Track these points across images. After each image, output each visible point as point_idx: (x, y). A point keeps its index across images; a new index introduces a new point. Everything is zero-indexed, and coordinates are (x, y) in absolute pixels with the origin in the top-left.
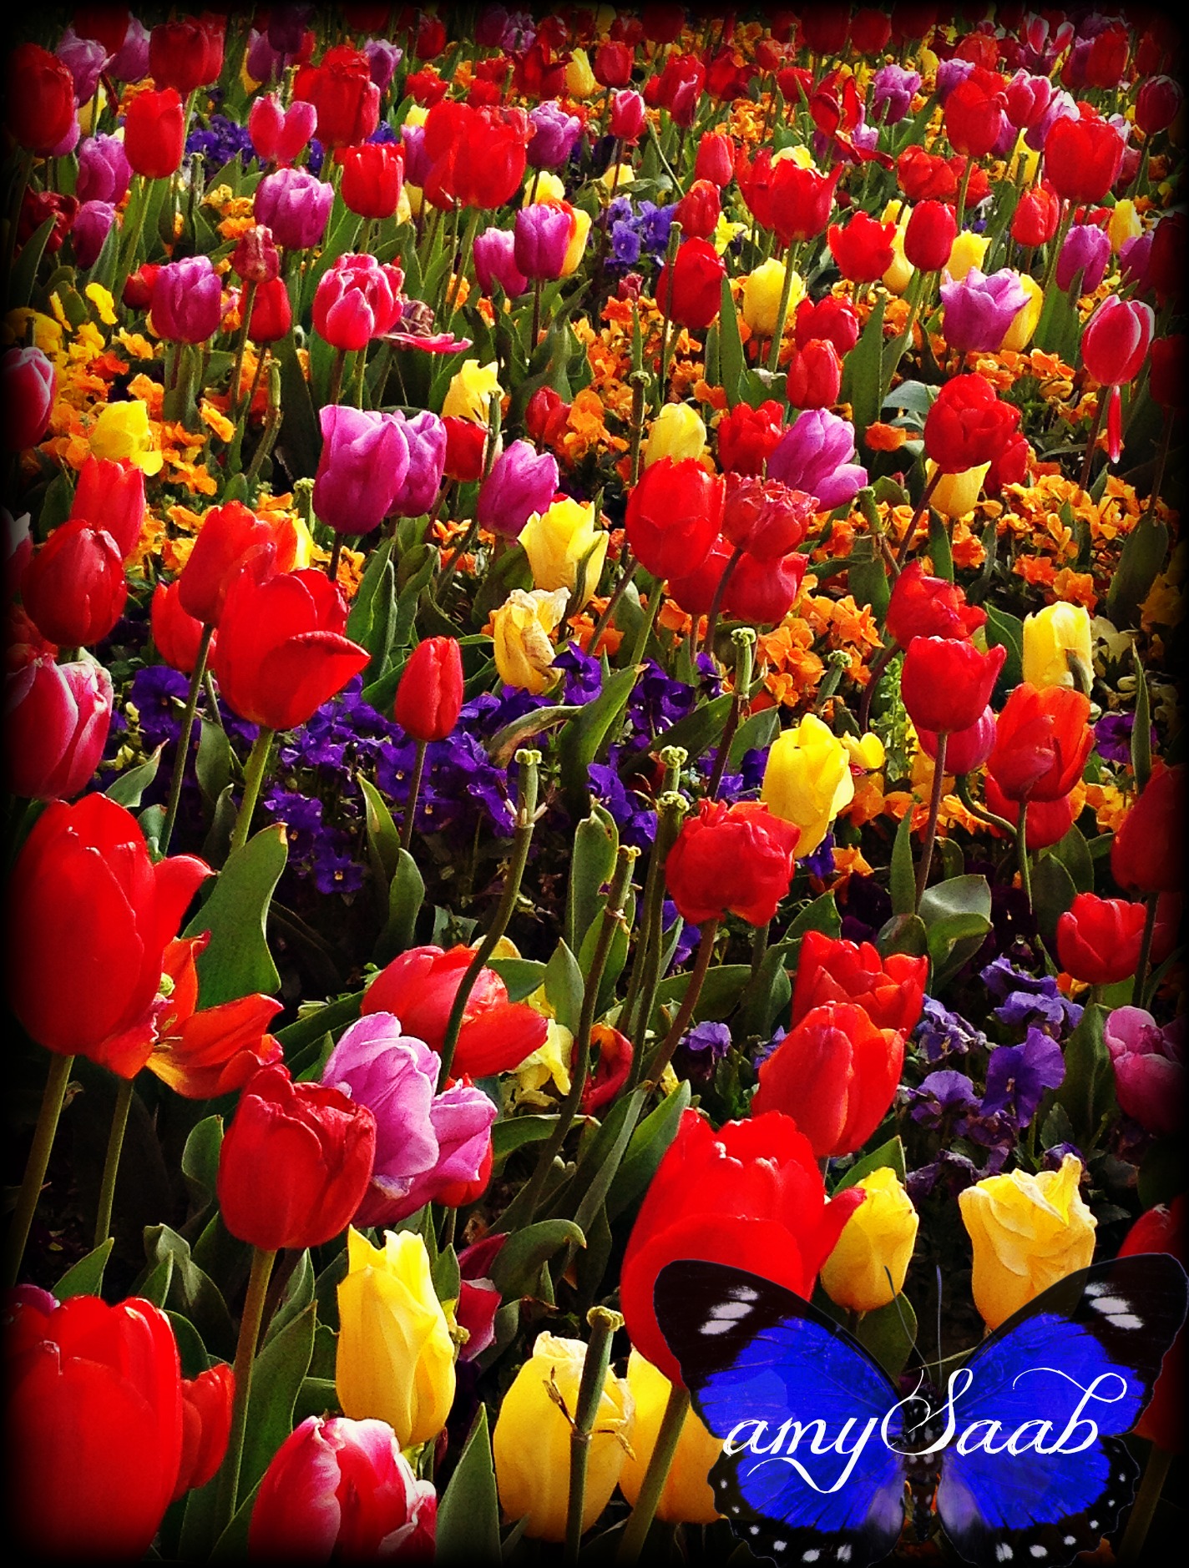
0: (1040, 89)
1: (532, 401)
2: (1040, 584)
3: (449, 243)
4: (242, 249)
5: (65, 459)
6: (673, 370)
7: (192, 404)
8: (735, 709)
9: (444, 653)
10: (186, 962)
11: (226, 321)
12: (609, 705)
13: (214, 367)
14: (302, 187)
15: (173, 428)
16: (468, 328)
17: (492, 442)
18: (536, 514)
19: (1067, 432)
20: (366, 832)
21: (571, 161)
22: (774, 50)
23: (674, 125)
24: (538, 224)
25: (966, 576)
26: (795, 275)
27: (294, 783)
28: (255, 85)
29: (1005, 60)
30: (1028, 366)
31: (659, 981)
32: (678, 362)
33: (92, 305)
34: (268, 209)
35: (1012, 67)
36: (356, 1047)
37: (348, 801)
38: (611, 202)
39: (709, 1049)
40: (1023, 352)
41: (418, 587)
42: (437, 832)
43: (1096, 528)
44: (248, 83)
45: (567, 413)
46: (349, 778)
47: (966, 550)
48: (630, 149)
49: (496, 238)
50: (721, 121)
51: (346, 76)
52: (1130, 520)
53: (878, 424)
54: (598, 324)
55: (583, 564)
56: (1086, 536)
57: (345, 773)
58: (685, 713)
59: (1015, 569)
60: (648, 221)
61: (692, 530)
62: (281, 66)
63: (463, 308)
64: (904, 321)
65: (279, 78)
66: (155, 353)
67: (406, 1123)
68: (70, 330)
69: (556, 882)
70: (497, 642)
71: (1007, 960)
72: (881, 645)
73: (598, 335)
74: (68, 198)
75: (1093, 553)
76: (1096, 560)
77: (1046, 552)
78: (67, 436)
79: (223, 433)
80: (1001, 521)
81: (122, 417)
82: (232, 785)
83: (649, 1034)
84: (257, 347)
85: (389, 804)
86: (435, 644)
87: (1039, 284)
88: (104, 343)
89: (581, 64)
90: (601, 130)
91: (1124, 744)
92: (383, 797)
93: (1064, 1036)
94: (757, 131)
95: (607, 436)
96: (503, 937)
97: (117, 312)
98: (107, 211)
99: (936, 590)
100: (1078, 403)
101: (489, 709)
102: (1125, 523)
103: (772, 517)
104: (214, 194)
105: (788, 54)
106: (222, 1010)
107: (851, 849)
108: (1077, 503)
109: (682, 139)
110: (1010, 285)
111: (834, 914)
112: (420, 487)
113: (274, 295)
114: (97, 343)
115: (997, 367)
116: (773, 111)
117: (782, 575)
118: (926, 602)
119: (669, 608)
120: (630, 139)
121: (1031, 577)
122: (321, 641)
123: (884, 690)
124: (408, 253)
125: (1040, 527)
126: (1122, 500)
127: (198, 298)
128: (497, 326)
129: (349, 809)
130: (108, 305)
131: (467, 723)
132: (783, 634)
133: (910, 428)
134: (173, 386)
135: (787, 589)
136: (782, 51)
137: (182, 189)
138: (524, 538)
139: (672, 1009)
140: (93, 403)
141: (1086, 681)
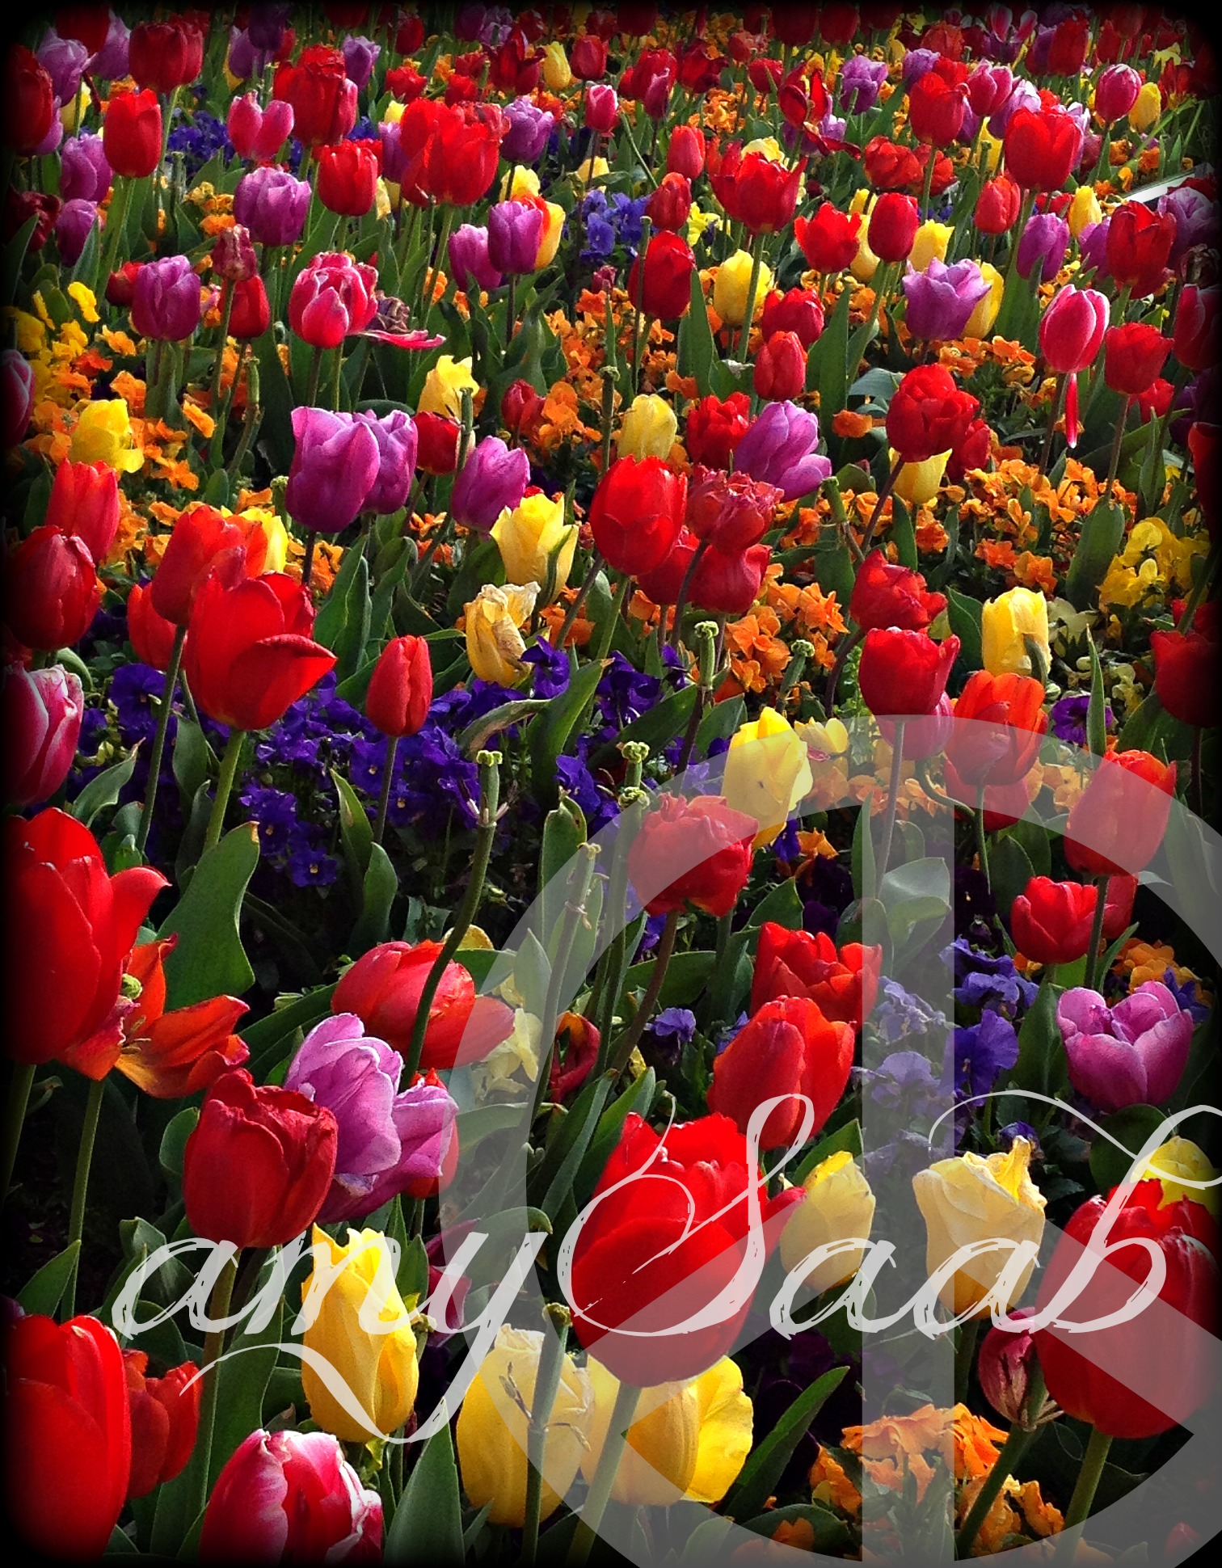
0: (1002, 78)
1: (507, 394)
2: (1001, 567)
3: (426, 238)
4: (221, 247)
5: (48, 456)
6: (647, 360)
7: (174, 401)
8: (699, 699)
9: (412, 653)
10: (153, 965)
11: (209, 317)
12: (577, 696)
13: (195, 363)
14: (279, 185)
15: (155, 424)
16: (444, 322)
17: (465, 437)
18: (507, 509)
19: (1028, 417)
20: (340, 825)
21: (549, 153)
22: (746, 41)
23: (648, 119)
24: (511, 221)
25: (930, 562)
26: (763, 266)
27: (270, 778)
28: (237, 82)
29: (970, 49)
30: (990, 353)
31: (626, 967)
32: (652, 353)
33: (75, 303)
34: (248, 209)
35: (977, 55)
36: (320, 1046)
37: (323, 796)
38: (586, 194)
39: (675, 1034)
40: (984, 340)
41: (393, 582)
42: (410, 824)
43: (1054, 512)
44: (231, 80)
45: (541, 405)
46: (324, 773)
47: (929, 535)
48: (606, 140)
49: (471, 233)
50: (695, 112)
51: (322, 75)
52: (1089, 502)
53: (845, 412)
54: (573, 316)
55: (554, 556)
56: (1046, 521)
57: (319, 768)
58: (652, 704)
59: (976, 554)
60: (622, 213)
61: (654, 527)
62: (262, 64)
63: (440, 304)
64: (870, 309)
65: (260, 76)
66: (138, 351)
67: (369, 1122)
68: (53, 328)
69: (527, 871)
70: (470, 636)
71: (964, 941)
72: (846, 631)
73: (573, 326)
74: (50, 197)
75: (1053, 535)
76: (1056, 543)
77: (1007, 536)
78: (51, 434)
79: (204, 428)
80: (964, 507)
81: (103, 415)
82: (208, 782)
83: (616, 1020)
84: (238, 342)
85: (361, 798)
86: (404, 643)
87: (1000, 272)
88: (86, 340)
89: (557, 57)
90: (578, 122)
91: (1081, 725)
92: (356, 791)
93: (1020, 1014)
94: (730, 120)
95: (580, 427)
96: (472, 926)
97: (100, 310)
98: (89, 209)
99: (897, 578)
100: (1039, 388)
101: (460, 703)
102: (1084, 505)
103: (736, 510)
104: (196, 191)
105: (760, 45)
106: (191, 1011)
107: (816, 832)
108: (1037, 488)
109: (656, 129)
110: (971, 275)
111: (796, 900)
112: (392, 485)
113: (253, 294)
114: (80, 342)
115: (959, 355)
116: (745, 101)
117: (747, 566)
118: (888, 590)
119: (639, 598)
120: (606, 131)
121: (993, 560)
122: (288, 644)
123: (847, 676)
124: (386, 248)
125: (1001, 511)
126: (1080, 484)
127: (177, 297)
128: (472, 320)
129: (323, 804)
130: (90, 304)
131: (436, 718)
132: (750, 622)
133: (876, 415)
134: (155, 383)
135: (750, 579)
136: (753, 43)
137: (165, 186)
138: (495, 533)
139: (638, 995)
140: (77, 399)
141: (1044, 664)
